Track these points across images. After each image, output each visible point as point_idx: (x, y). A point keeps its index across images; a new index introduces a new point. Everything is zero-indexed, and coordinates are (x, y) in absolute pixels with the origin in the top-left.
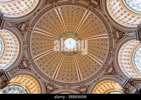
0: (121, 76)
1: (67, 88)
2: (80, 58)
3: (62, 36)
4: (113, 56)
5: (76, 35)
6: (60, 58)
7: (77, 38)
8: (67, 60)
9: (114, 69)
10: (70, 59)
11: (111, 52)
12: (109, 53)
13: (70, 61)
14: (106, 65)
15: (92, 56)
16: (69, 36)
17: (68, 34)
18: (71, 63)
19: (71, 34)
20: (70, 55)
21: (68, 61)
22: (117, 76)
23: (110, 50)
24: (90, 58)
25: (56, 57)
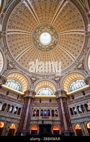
0: (87, 72)
1: (45, 78)
2: (56, 53)
3: (37, 31)
4: (86, 54)
5: (52, 28)
6: (37, 54)
7: (53, 32)
8: (43, 55)
9: (83, 65)
10: (46, 55)
11: (85, 50)
12: (83, 51)
13: (47, 57)
14: (77, 61)
15: (66, 51)
16: (44, 30)
17: (43, 29)
18: (48, 58)
19: (46, 28)
20: (47, 51)
21: (44, 57)
22: (84, 71)
23: (84, 49)
24: (65, 53)
25: (33, 53)
